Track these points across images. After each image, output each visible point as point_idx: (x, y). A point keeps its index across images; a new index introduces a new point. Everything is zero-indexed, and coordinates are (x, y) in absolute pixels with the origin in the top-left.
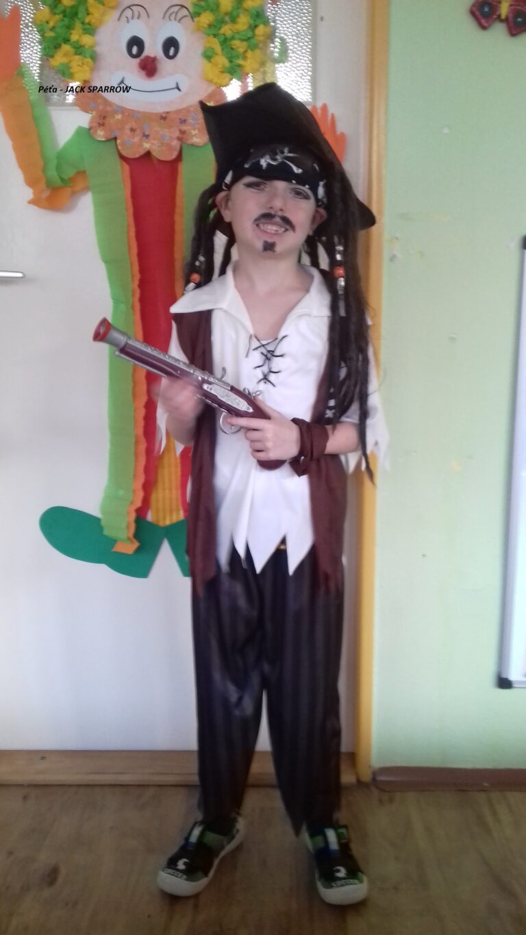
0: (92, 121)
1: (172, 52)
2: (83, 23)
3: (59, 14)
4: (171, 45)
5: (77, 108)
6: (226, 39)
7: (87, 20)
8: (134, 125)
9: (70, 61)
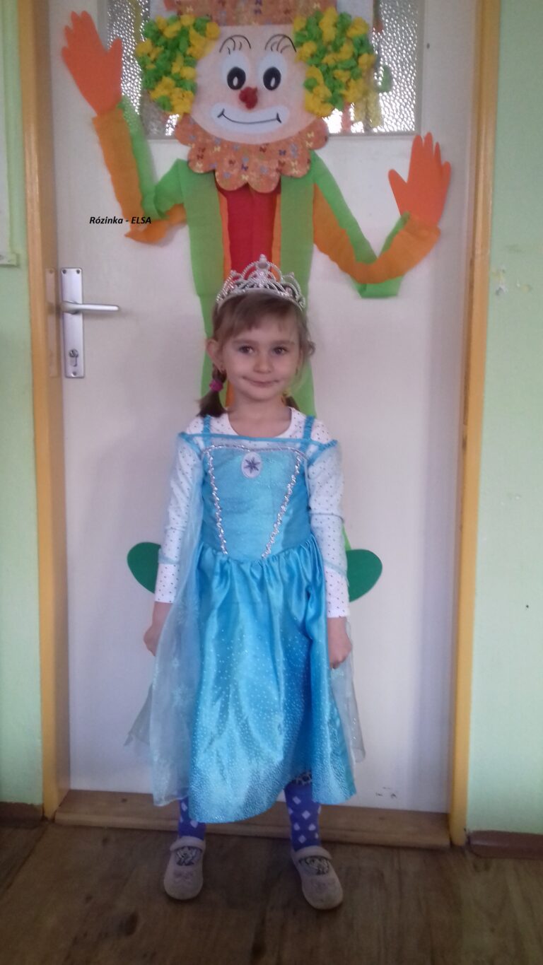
0: (190, 154)
1: (273, 83)
2: (185, 55)
3: (160, 46)
4: (272, 76)
5: (177, 141)
6: (328, 68)
7: (188, 53)
8: (233, 157)
9: (171, 94)
